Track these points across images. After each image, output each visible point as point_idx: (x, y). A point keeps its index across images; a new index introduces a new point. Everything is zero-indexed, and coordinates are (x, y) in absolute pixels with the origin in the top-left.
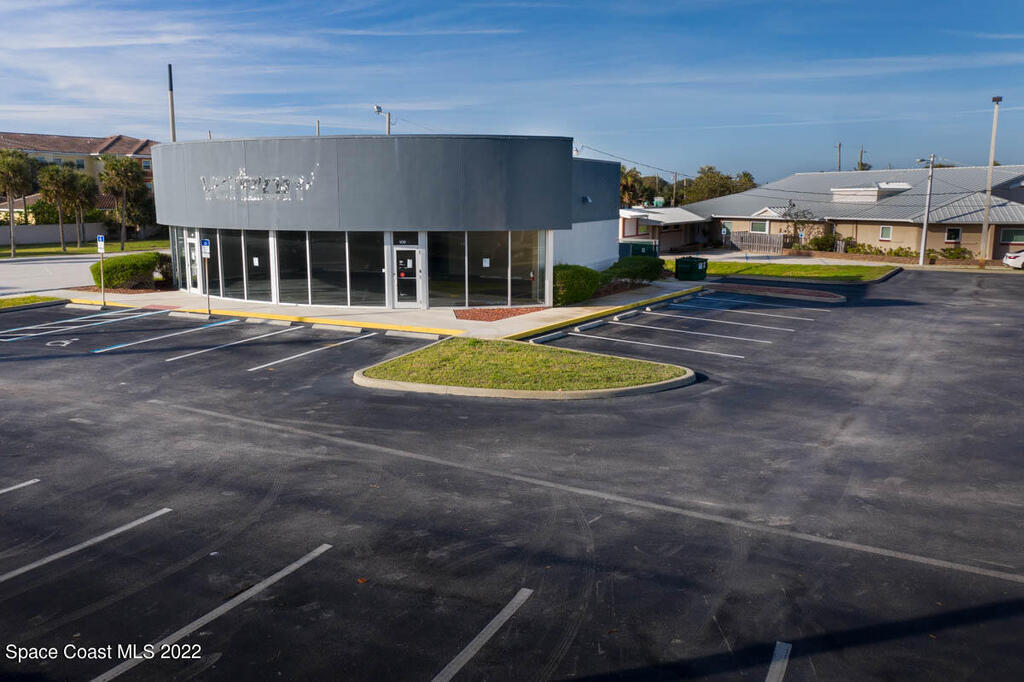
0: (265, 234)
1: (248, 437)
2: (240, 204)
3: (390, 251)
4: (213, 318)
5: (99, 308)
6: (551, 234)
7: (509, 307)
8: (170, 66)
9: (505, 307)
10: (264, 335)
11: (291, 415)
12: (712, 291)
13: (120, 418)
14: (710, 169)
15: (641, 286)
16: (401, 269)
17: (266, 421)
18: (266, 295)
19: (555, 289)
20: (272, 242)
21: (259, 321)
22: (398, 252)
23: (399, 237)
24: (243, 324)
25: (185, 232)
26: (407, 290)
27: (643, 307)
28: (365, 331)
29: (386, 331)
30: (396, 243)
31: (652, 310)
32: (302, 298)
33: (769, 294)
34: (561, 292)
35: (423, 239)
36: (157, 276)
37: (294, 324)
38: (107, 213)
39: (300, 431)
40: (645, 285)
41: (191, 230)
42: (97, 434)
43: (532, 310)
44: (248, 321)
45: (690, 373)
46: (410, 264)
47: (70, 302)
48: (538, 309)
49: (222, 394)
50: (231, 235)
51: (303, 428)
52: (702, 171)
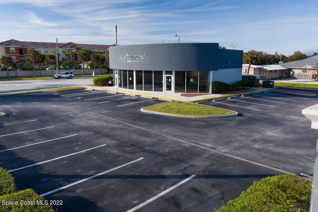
0: (133, 71)
1: (106, 121)
2: (127, 63)
3: (164, 77)
4: (117, 93)
5: (92, 90)
6: (211, 72)
7: (198, 93)
8: (116, 26)
9: (197, 93)
10: (126, 98)
11: (119, 117)
12: (270, 91)
13: (80, 115)
14: (298, 52)
15: (247, 89)
16: (168, 82)
17: (113, 118)
18: (133, 88)
19: (213, 89)
20: (134, 73)
21: (128, 95)
22: (167, 77)
23: (167, 72)
24: (124, 95)
25: (115, 71)
26: (169, 87)
27: (241, 95)
28: (153, 98)
29: (158, 98)
30: (166, 74)
31: (244, 96)
32: (142, 89)
33: (290, 93)
34: (214, 89)
35: (174, 73)
36: (110, 82)
37: (136, 96)
38: (108, 66)
39: (119, 121)
40: (249, 89)
41: (116, 70)
42: (73, 118)
43: (205, 94)
44: (125, 94)
45: (237, 113)
46: (170, 80)
47: (86, 88)
48: (207, 94)
49: (107, 112)
50: (125, 71)
51: (120, 120)
52: (295, 53)
